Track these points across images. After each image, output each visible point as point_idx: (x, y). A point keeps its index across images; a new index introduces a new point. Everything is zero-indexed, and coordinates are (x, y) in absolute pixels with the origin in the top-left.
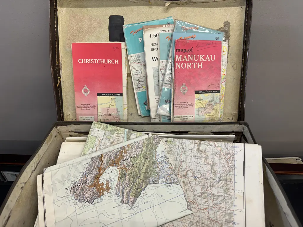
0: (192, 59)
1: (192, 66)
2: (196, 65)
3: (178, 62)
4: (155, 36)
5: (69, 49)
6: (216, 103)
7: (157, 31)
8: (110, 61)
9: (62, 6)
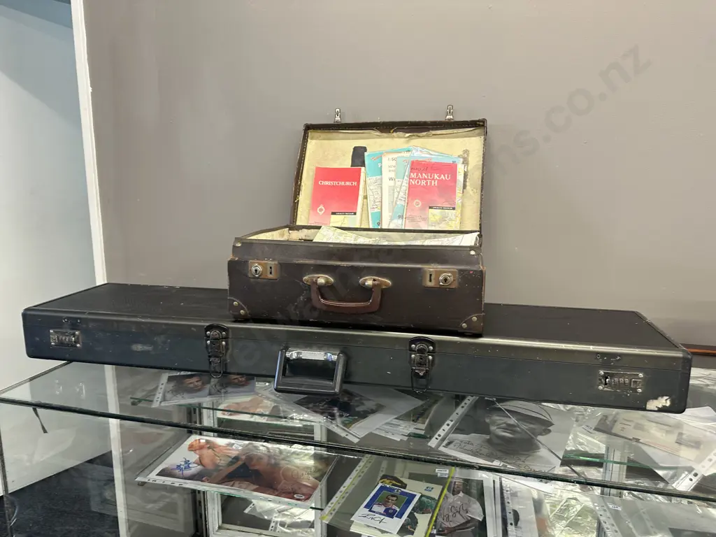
0: (426, 177)
1: (427, 183)
2: (431, 183)
3: (413, 179)
4: (393, 159)
5: (312, 174)
6: (451, 220)
7: (395, 156)
8: (348, 183)
9: (312, 139)
